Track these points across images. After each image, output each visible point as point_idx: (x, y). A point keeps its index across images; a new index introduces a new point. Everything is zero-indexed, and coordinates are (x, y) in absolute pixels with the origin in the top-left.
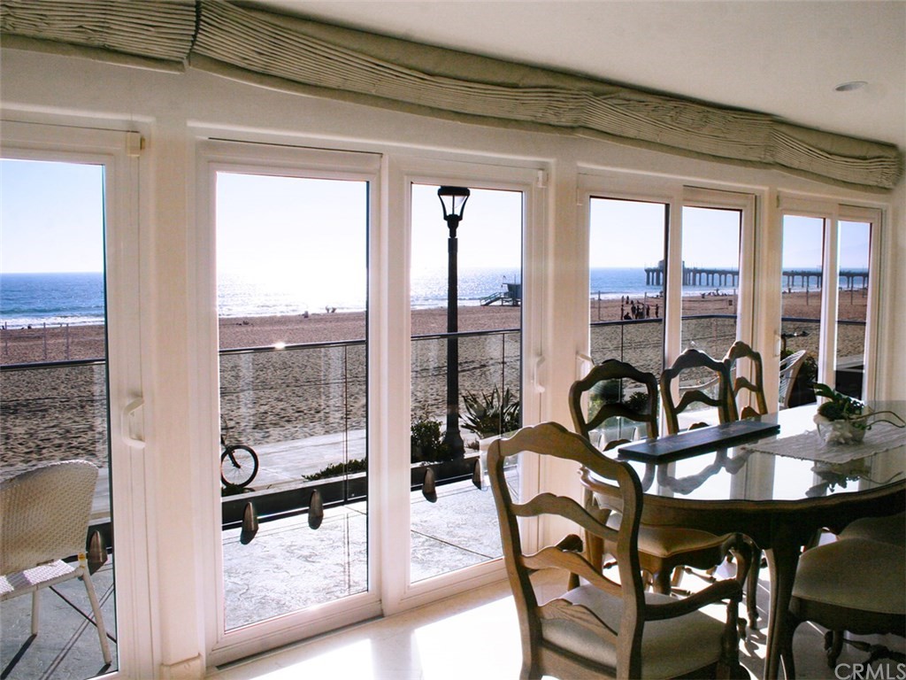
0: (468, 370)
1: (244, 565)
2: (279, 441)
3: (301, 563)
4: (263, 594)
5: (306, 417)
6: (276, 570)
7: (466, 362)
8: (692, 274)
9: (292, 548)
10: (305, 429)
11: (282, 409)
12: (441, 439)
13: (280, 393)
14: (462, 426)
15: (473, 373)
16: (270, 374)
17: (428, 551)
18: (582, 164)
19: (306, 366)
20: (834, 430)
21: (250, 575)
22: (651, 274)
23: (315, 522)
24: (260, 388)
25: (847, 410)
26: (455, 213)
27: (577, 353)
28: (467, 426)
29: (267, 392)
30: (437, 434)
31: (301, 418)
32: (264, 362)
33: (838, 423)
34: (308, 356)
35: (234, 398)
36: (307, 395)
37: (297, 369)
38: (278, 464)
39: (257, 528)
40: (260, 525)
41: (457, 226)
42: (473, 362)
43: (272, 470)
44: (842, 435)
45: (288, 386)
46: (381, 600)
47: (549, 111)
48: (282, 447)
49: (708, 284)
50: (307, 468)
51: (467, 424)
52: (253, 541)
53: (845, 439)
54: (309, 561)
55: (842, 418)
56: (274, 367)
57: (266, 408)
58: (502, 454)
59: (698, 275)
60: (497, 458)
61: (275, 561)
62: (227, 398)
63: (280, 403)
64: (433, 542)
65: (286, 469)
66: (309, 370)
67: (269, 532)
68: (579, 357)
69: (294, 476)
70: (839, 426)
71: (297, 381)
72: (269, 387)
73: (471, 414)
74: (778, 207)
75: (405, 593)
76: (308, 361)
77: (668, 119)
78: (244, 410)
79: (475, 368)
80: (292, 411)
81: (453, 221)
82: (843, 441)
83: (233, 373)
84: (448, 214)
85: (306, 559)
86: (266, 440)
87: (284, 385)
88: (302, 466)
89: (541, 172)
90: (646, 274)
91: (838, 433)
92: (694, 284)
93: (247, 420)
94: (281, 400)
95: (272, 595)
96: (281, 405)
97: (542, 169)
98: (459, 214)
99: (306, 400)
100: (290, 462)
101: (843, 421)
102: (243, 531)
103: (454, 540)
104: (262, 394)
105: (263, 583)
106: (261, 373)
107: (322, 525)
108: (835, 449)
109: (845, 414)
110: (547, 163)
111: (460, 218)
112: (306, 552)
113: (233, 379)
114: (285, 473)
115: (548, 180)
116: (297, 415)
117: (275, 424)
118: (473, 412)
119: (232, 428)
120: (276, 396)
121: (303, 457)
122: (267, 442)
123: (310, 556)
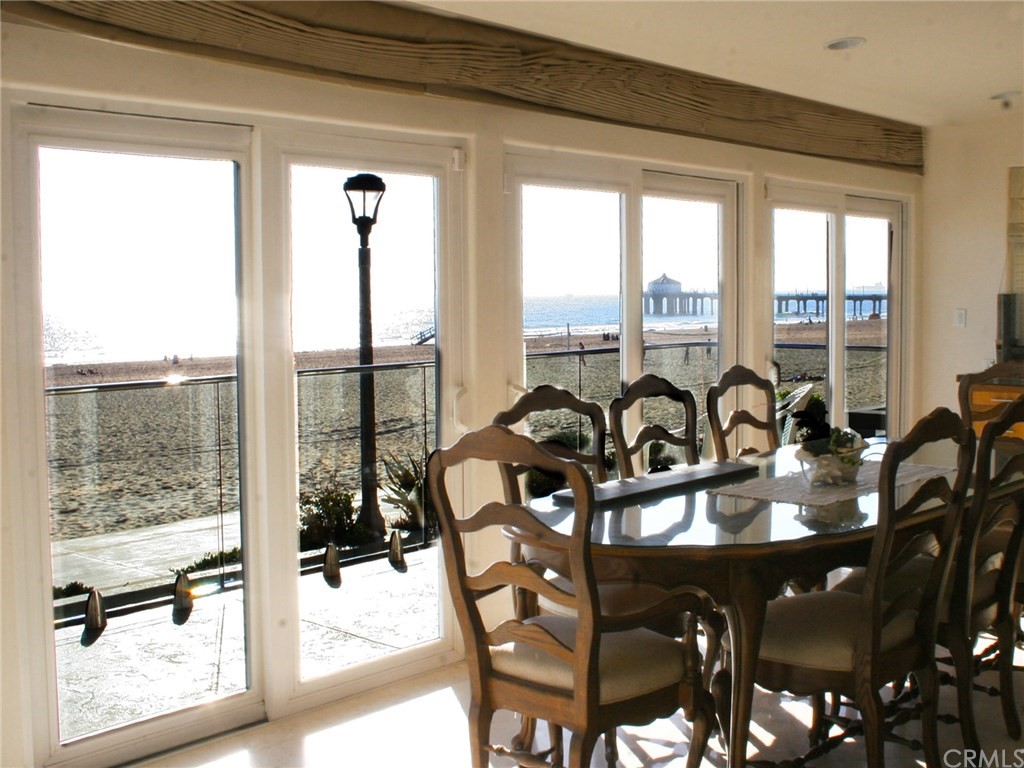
0: (395, 431)
1: (87, 669)
2: (139, 526)
3: (164, 664)
4: (112, 703)
5: (175, 494)
6: (129, 674)
7: (392, 420)
8: (691, 299)
9: (152, 647)
10: (174, 510)
11: (143, 485)
12: (355, 517)
13: (141, 466)
14: (383, 500)
15: (401, 434)
16: (126, 440)
17: (328, 645)
18: (511, 142)
19: (176, 428)
20: (819, 467)
21: (96, 681)
23: (182, 615)
24: (113, 459)
25: (835, 442)
26: (367, 215)
27: (509, 383)
28: (390, 500)
29: (122, 465)
30: (350, 511)
31: (168, 495)
32: (119, 425)
33: (825, 459)
34: (179, 416)
35: (77, 472)
36: (177, 466)
37: (164, 433)
38: (137, 556)
39: (104, 624)
40: (109, 621)
41: (369, 231)
42: (401, 420)
43: (130, 565)
44: (828, 474)
45: (151, 456)
46: (263, 701)
47: (465, 73)
48: (145, 534)
50: (177, 561)
51: (389, 497)
52: (100, 640)
53: (833, 478)
54: (173, 662)
55: (829, 452)
56: (132, 430)
57: (121, 483)
58: (443, 465)
61: (128, 663)
62: (67, 473)
63: (140, 478)
64: (335, 634)
65: (149, 563)
66: (180, 434)
67: (122, 629)
68: (512, 388)
69: (160, 572)
70: (825, 462)
71: (163, 448)
72: (126, 457)
73: (394, 483)
74: (766, 197)
75: (294, 690)
76: (179, 422)
77: (618, 83)
78: (92, 487)
79: (403, 428)
80: (156, 487)
81: (364, 225)
82: (831, 481)
83: (75, 440)
84: (357, 217)
85: (171, 659)
86: (122, 525)
87: (147, 455)
88: (169, 557)
89: (456, 152)
91: (824, 471)
92: (695, 313)
93: (94, 500)
94: (142, 474)
95: (125, 704)
96: (142, 480)
97: (458, 148)
98: (372, 217)
99: (176, 473)
100: (154, 553)
101: (829, 455)
102: (86, 628)
103: (364, 633)
104: (115, 466)
105: (111, 690)
106: (115, 439)
107: (190, 618)
108: (820, 490)
109: (832, 447)
110: (465, 140)
111: (373, 221)
112: (169, 651)
113: (75, 447)
114: (147, 568)
115: (466, 161)
116: (163, 492)
117: (134, 505)
118: (396, 480)
119: (74, 511)
120: (135, 468)
121: (173, 546)
122: (123, 529)
123: (175, 656)
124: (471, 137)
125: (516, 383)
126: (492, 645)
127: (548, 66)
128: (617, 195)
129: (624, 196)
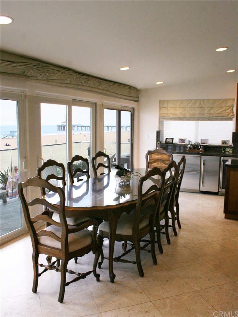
18: (38, 92)
20: (121, 179)
22: (59, 127)
27: (38, 157)
33: (122, 177)
44: (123, 181)
49: (81, 130)
55: (123, 175)
58: (22, 187)
59: (74, 127)
60: (20, 188)
70: (122, 178)
74: (102, 106)
90: (57, 127)
97: (23, 93)
109: (124, 174)
110: (25, 90)
115: (25, 97)
124: (27, 89)
125: (40, 157)
126: (38, 236)
127: (48, 71)
128: (65, 106)
129: (67, 106)
